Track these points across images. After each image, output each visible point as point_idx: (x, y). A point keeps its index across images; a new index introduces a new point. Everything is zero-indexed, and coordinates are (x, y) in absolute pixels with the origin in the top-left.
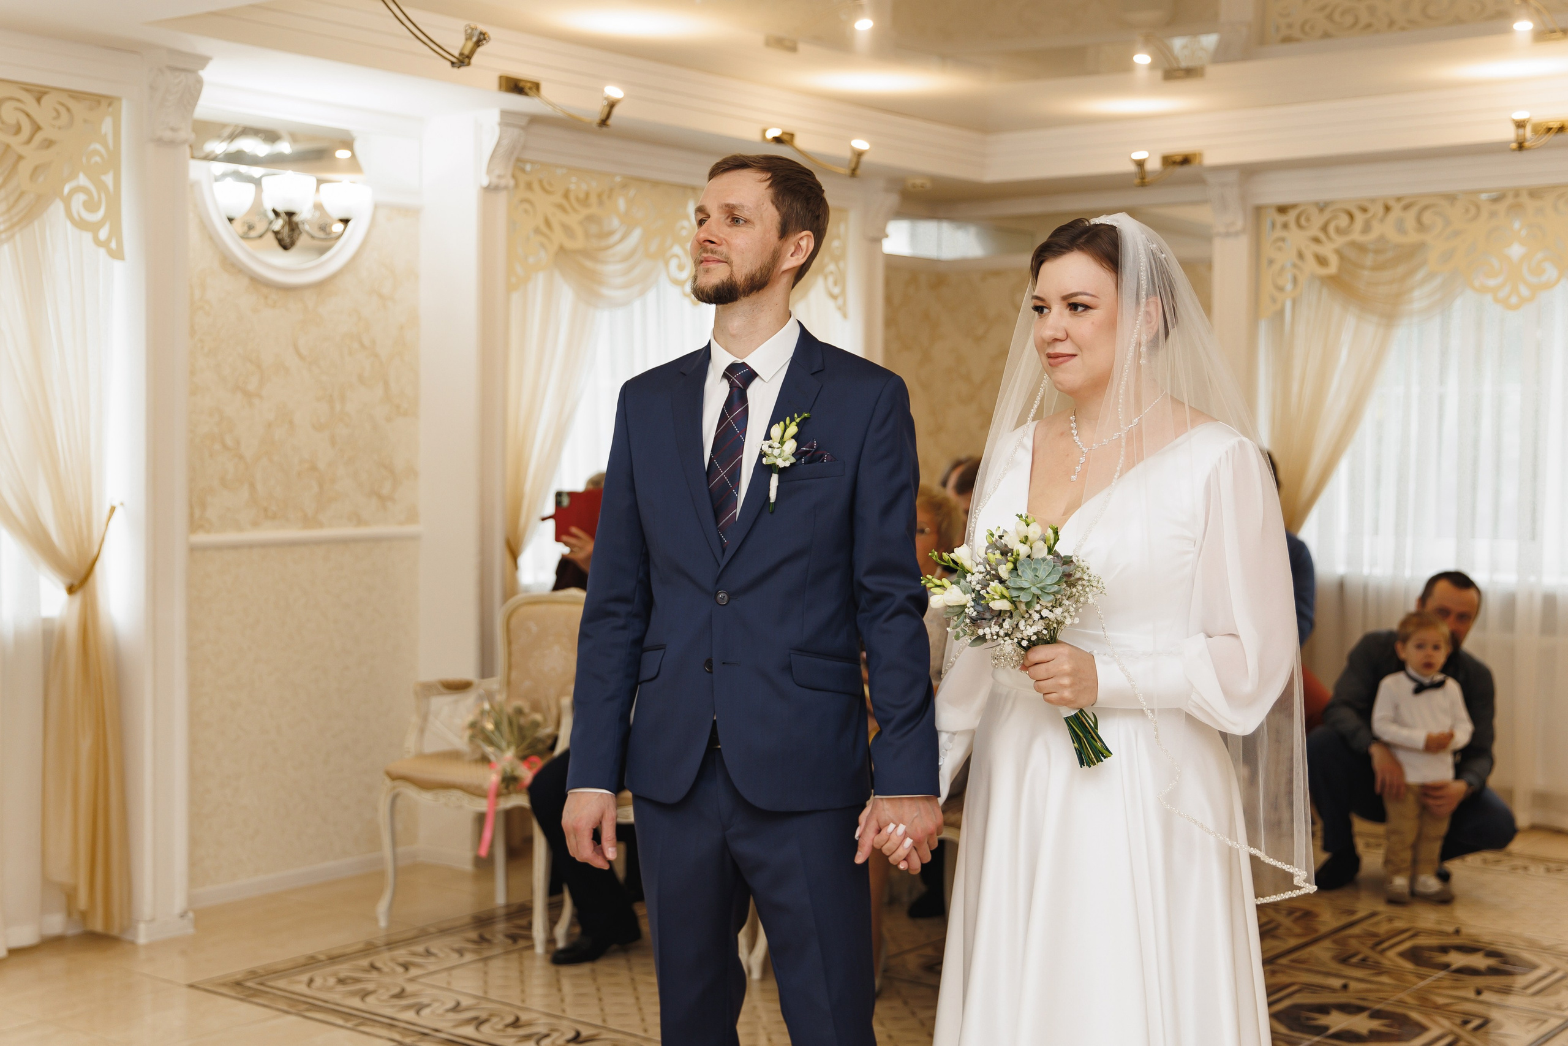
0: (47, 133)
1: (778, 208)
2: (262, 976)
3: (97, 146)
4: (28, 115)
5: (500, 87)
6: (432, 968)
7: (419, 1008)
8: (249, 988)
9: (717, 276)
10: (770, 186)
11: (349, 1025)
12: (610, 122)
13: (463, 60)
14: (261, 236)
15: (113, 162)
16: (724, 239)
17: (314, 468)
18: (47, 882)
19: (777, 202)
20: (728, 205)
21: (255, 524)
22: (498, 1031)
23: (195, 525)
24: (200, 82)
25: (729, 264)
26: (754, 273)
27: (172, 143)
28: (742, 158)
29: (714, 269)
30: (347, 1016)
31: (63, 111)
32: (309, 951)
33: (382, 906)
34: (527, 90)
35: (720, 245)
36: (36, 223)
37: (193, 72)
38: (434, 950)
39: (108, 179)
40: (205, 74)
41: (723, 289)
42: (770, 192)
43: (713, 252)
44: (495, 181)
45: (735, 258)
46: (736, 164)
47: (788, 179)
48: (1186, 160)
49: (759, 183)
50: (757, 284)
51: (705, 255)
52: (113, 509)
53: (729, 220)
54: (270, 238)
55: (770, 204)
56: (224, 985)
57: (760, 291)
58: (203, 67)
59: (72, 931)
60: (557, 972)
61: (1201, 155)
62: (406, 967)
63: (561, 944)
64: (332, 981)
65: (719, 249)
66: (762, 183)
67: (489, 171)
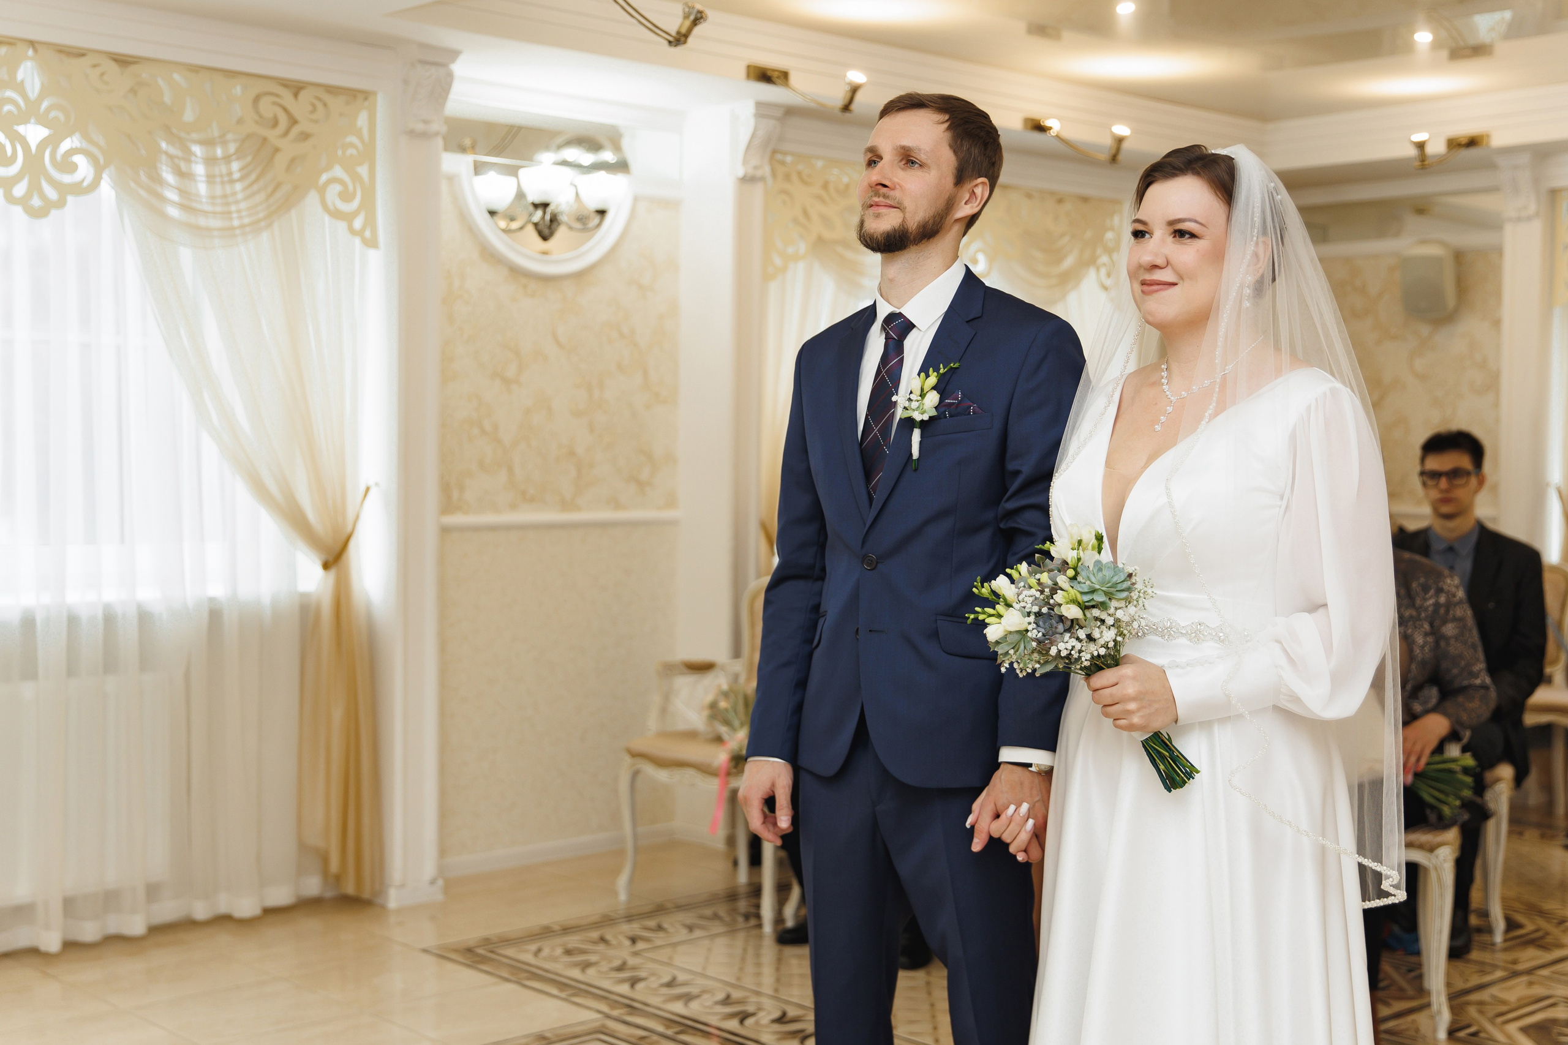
0: (303, 126)
1: (955, 152)
2: (495, 943)
3: (353, 139)
4: (285, 110)
5: (749, 76)
6: (659, 943)
7: (634, 982)
8: (478, 955)
9: (885, 223)
10: (948, 128)
11: (563, 995)
12: (854, 107)
13: (679, 39)
14: (522, 228)
15: (368, 154)
16: (898, 184)
17: (572, 453)
18: (303, 847)
19: (955, 148)
20: (903, 148)
21: (513, 507)
22: (707, 1007)
23: (448, 506)
24: (450, 76)
25: (901, 210)
26: (927, 220)
27: (424, 135)
28: (917, 97)
29: (885, 215)
30: (562, 986)
31: (319, 105)
32: (545, 921)
33: (622, 881)
34: (774, 79)
35: (893, 189)
36: (293, 212)
37: (444, 65)
38: (665, 925)
39: (363, 171)
40: (459, 68)
41: (895, 236)
42: (948, 135)
43: (885, 196)
44: (751, 172)
45: (908, 203)
46: (913, 103)
47: (967, 122)
48: (1472, 142)
49: (936, 125)
50: (929, 232)
51: (876, 199)
52: (368, 489)
53: (903, 162)
54: (530, 231)
55: (948, 148)
56: (456, 951)
57: (931, 240)
58: (453, 60)
59: (329, 894)
60: (780, 952)
61: (1488, 136)
62: (634, 940)
63: (790, 923)
64: (559, 951)
65: (891, 193)
66: (939, 125)
67: (745, 162)
